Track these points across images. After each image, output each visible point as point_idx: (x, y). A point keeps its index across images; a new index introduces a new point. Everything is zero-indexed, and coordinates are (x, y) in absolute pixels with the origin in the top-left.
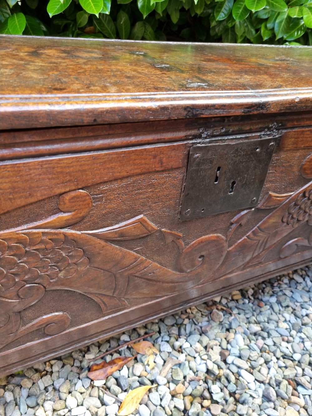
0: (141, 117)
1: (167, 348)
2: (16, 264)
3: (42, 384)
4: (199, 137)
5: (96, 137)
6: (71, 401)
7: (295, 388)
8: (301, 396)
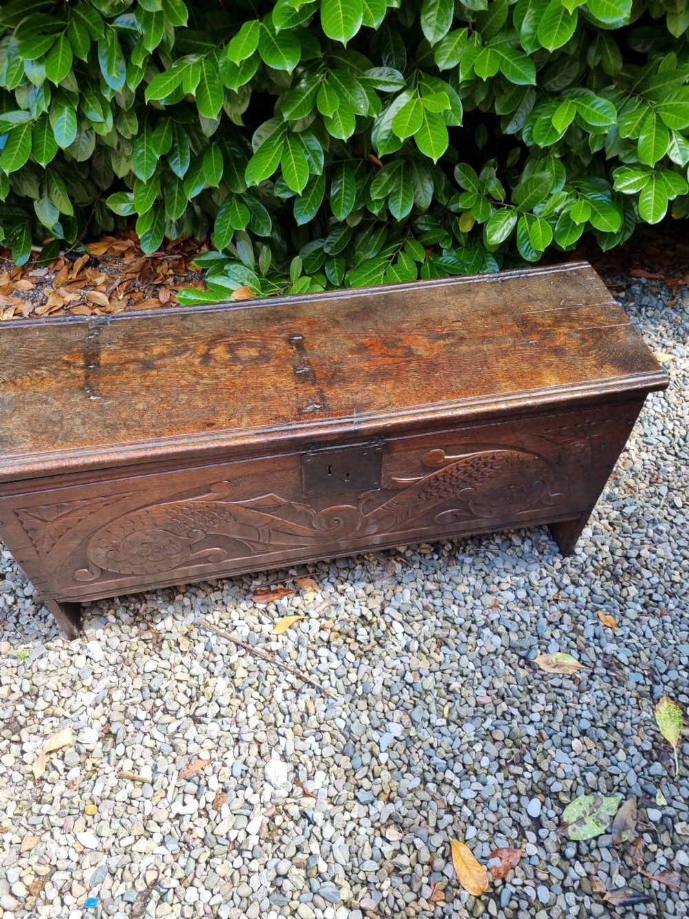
0: (258, 447)
1: (330, 588)
2: (185, 519)
6: (235, 615)
7: (439, 646)
8: (441, 654)
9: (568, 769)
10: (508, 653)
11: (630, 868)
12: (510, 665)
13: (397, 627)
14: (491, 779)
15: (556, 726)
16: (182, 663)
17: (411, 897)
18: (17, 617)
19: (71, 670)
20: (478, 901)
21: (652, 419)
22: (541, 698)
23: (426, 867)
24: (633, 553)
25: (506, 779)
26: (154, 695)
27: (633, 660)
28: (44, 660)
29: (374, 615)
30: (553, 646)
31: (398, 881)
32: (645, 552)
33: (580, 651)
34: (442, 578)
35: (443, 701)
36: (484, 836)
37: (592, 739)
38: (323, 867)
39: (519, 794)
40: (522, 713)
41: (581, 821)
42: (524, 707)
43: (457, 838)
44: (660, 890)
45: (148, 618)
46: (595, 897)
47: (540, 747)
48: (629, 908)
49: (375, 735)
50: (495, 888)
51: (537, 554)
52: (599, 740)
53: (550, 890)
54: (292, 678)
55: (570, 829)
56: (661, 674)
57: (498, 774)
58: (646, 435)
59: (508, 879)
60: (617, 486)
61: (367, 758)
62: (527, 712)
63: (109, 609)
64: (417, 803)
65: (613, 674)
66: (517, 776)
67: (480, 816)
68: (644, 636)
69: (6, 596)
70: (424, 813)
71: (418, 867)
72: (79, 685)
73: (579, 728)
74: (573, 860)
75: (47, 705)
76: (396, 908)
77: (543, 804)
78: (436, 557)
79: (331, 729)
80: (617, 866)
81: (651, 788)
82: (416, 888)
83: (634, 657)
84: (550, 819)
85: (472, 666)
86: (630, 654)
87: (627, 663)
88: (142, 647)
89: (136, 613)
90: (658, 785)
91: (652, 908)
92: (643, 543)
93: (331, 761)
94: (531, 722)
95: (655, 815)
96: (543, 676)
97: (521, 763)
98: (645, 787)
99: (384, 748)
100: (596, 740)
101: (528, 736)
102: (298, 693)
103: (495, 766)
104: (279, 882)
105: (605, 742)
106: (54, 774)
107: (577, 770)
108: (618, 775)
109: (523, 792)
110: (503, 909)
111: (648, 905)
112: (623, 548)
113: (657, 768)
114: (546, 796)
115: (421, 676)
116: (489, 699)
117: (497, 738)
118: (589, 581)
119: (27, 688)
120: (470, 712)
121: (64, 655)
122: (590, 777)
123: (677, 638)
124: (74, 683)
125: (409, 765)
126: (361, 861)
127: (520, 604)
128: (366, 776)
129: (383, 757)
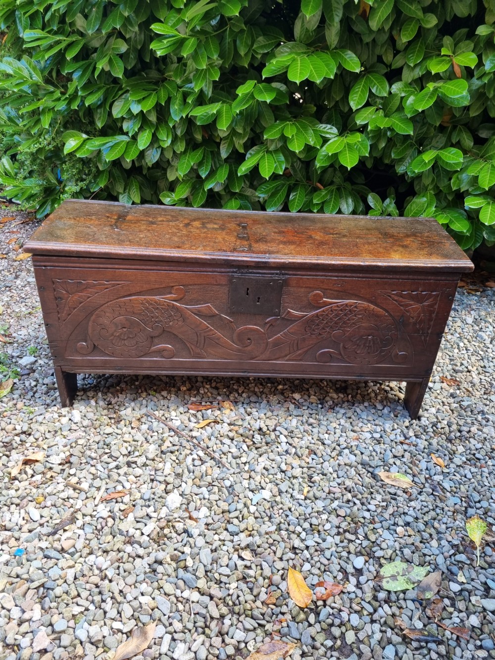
0: (204, 261)
1: (242, 410)
2: (153, 312)
3: (162, 402)
4: (236, 272)
5: (187, 267)
6: (173, 413)
7: (310, 454)
8: (310, 458)
9: (391, 543)
10: (360, 467)
11: (429, 618)
12: (359, 475)
13: (283, 439)
14: (329, 539)
15: (387, 516)
16: (130, 433)
17: (250, 597)
18: (34, 393)
19: (57, 424)
20: (301, 612)
21: (490, 359)
22: (379, 497)
23: (267, 581)
24: (465, 429)
25: (342, 542)
26: (105, 447)
27: (455, 490)
28: (42, 417)
29: (268, 429)
30: (394, 469)
31: (243, 586)
32: (474, 429)
33: (414, 476)
34: (322, 417)
35: (305, 485)
36: (316, 571)
37: (413, 530)
38: (190, 562)
39: (349, 553)
40: (363, 504)
41: (394, 577)
42: (364, 500)
43: (295, 569)
44: (452, 639)
45: (117, 407)
46: (396, 630)
47: (371, 526)
48: (423, 644)
49: (250, 494)
50: (317, 607)
51: (392, 415)
52: (419, 531)
53: (360, 618)
54: (201, 453)
55: (384, 580)
56: (475, 503)
57: (335, 537)
58: (485, 367)
59: (328, 602)
60: (459, 389)
61: (240, 506)
62: (366, 503)
63: (93, 398)
64: (271, 541)
65: (437, 494)
66: (350, 541)
67: (316, 559)
68: (465, 477)
69: (31, 381)
70: (274, 548)
71: (261, 579)
72: (59, 433)
73: (404, 521)
74: (383, 602)
75: (35, 440)
76: (237, 602)
77: (366, 562)
78: (320, 406)
79: (220, 485)
80: (417, 614)
81: (454, 569)
82: (255, 592)
83: (456, 488)
84: (370, 572)
85: (331, 470)
86: (453, 485)
87: (449, 489)
88: (107, 421)
89: (110, 403)
90: (461, 568)
91: (442, 649)
92: (473, 424)
93: (215, 503)
94: (368, 510)
95: (455, 587)
96: (383, 485)
97: (355, 533)
98: (449, 567)
99: (254, 502)
100: (416, 530)
101: (364, 518)
102: (203, 462)
103: (335, 531)
104: (155, 566)
105: (423, 533)
106: (24, 476)
107: (397, 545)
108: (430, 556)
109: (352, 551)
110: (320, 623)
111: (440, 646)
112: (457, 424)
113: (462, 557)
114: (370, 558)
115: (293, 468)
116: (340, 490)
117: (340, 514)
118: (428, 437)
119: (25, 429)
120: (324, 495)
121: (56, 416)
122: (407, 551)
123: (491, 483)
124: (56, 432)
125: (270, 517)
126: (219, 566)
127: (375, 441)
128: (237, 518)
129: (253, 509)
